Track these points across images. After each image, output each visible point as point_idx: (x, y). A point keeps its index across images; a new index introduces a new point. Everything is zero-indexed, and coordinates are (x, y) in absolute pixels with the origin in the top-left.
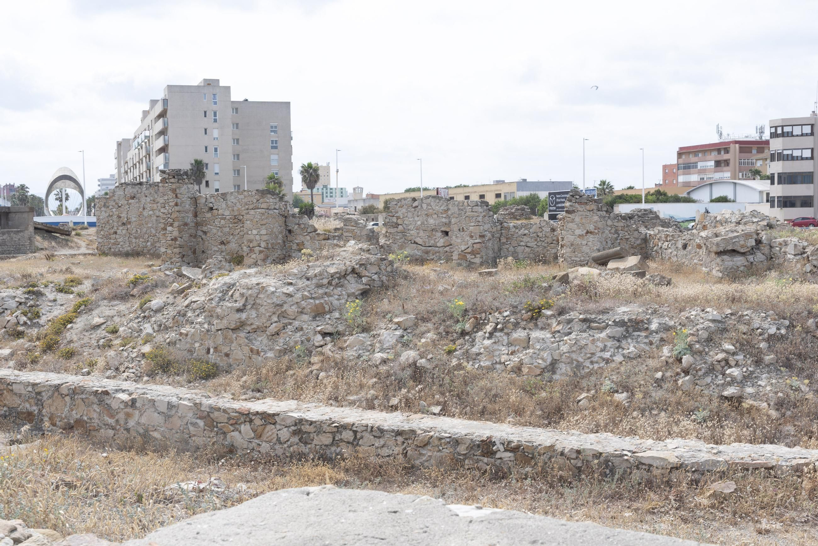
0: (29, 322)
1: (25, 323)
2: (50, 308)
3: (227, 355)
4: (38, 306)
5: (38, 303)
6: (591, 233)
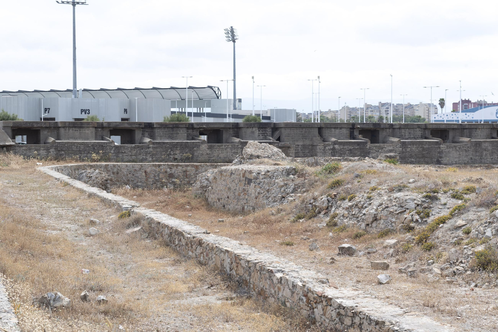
0: (420, 220)
1: (417, 221)
2: (440, 210)
4: (431, 207)
5: (431, 206)
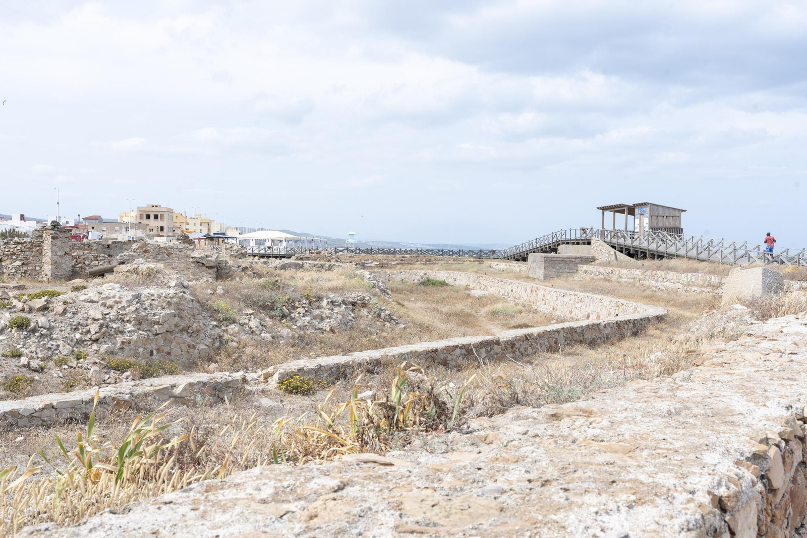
3: (169, 353)
6: (68, 254)
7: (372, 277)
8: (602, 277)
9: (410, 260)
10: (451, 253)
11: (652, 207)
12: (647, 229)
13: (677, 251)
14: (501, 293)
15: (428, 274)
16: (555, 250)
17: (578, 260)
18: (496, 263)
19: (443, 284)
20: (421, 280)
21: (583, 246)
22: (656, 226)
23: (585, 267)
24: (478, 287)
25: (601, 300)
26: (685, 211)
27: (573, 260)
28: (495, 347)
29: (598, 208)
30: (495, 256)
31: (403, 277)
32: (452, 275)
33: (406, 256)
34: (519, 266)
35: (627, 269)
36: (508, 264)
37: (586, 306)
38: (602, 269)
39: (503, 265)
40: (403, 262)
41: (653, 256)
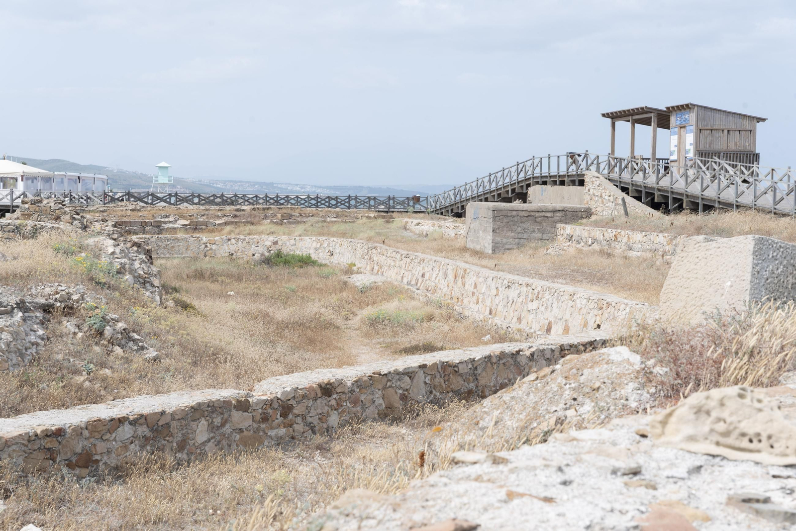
7: (118, 250)
8: (596, 247)
9: (250, 216)
10: (332, 202)
11: (701, 112)
12: (691, 155)
13: (738, 196)
14: (405, 280)
15: (280, 243)
16: (523, 197)
17: (559, 214)
18: (415, 221)
19: (306, 262)
20: (267, 254)
21: (572, 188)
22: (707, 148)
23: (569, 229)
24: (368, 268)
25: (572, 295)
26: (763, 120)
27: (549, 215)
28: (236, 415)
29: (604, 115)
30: (418, 207)
31: (232, 248)
32: (325, 245)
33: (243, 207)
34: (456, 227)
35: (642, 231)
36: (436, 222)
37: (546, 308)
38: (597, 233)
39: (427, 225)
40: (237, 220)
41: (694, 208)
